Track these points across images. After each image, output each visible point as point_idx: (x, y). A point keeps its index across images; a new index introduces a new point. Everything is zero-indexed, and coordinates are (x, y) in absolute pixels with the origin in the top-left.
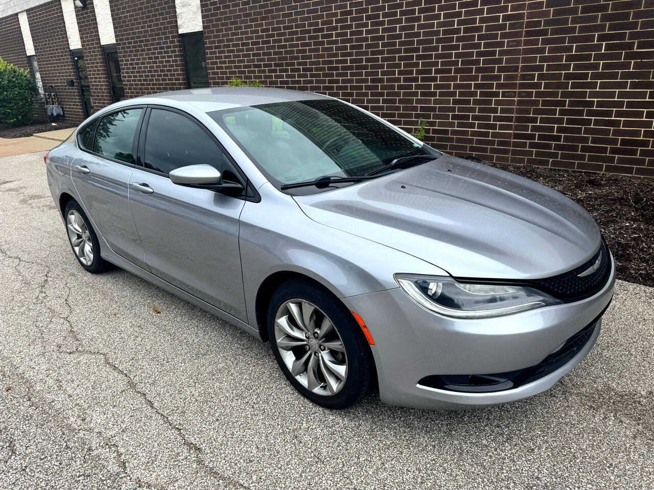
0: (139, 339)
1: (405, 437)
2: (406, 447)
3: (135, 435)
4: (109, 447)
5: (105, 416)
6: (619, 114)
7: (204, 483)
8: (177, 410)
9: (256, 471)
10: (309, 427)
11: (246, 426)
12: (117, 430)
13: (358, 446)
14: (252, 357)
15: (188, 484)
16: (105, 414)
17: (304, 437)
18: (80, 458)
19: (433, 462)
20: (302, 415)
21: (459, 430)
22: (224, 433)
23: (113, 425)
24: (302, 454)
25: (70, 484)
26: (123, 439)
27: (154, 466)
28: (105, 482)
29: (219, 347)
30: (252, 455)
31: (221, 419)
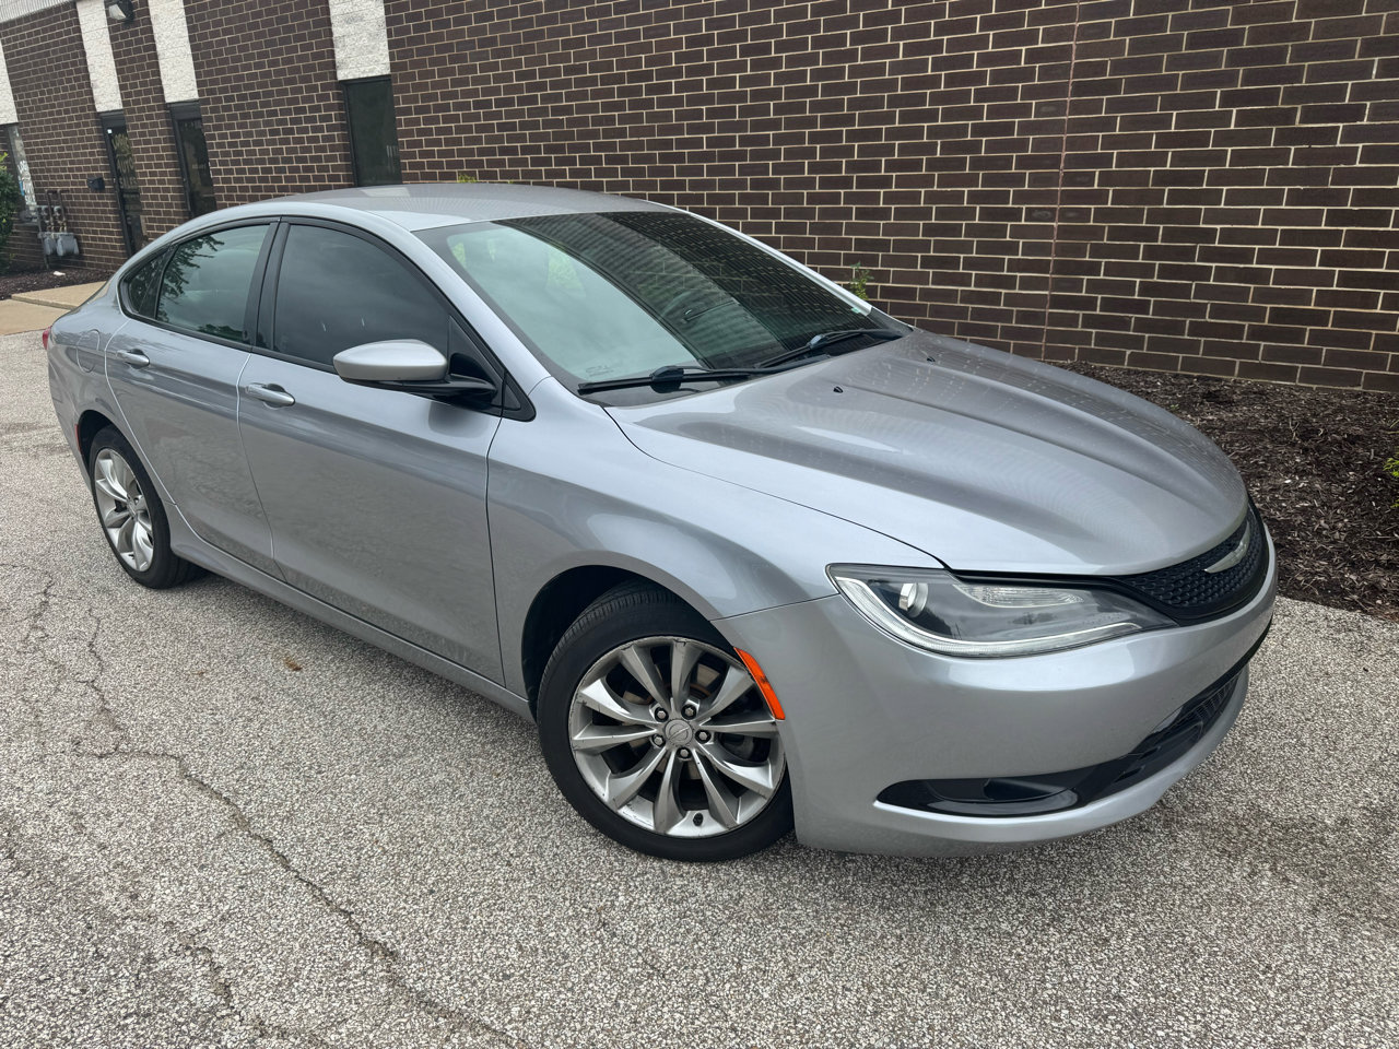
0: (256, 724)
1: (837, 919)
2: (840, 940)
3: (250, 928)
4: (192, 954)
5: (182, 889)
6: (1266, 257)
7: (405, 1024)
8: (341, 872)
9: (518, 997)
10: (631, 903)
11: (495, 903)
12: (210, 918)
13: (737, 940)
14: (504, 760)
15: (369, 1027)
16: (181, 884)
17: (622, 924)
18: (127, 977)
19: (899, 969)
20: (617, 878)
21: (950, 903)
22: (448, 918)
23: (201, 907)
24: (617, 960)
25: (107, 1034)
26: (222, 936)
27: (294, 990)
28: (184, 1028)
29: (431, 741)
30: (508, 963)
31: (440, 890)
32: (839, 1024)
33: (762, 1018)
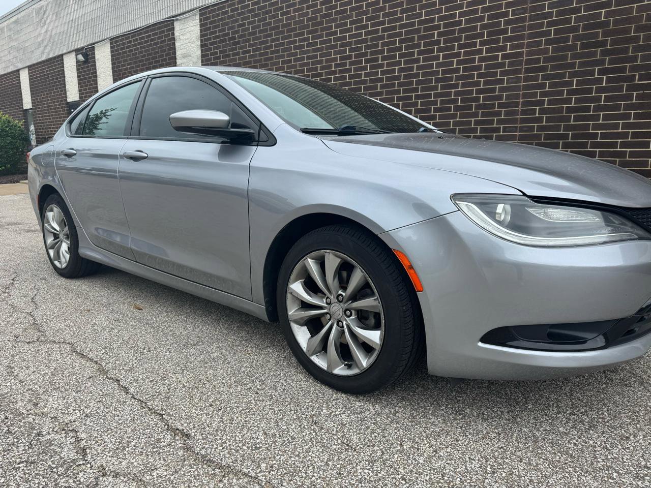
0: (116, 331)
1: (458, 424)
2: (461, 434)
3: (102, 421)
4: (65, 433)
5: (64, 401)
7: (194, 472)
8: (158, 395)
9: (265, 459)
10: (330, 413)
11: (249, 411)
12: (79, 415)
13: (398, 433)
14: (252, 348)
15: (171, 473)
16: (64, 399)
17: (326, 423)
18: (24, 443)
19: (502, 450)
20: (321, 401)
21: (525, 417)
22: (221, 418)
23: (74, 410)
24: (325, 441)
25: (6, 472)
26: (85, 424)
27: (125, 452)
28: (55, 470)
29: (212, 339)
30: (258, 441)
31: (216, 405)
32: (471, 478)
33: (421, 474)
